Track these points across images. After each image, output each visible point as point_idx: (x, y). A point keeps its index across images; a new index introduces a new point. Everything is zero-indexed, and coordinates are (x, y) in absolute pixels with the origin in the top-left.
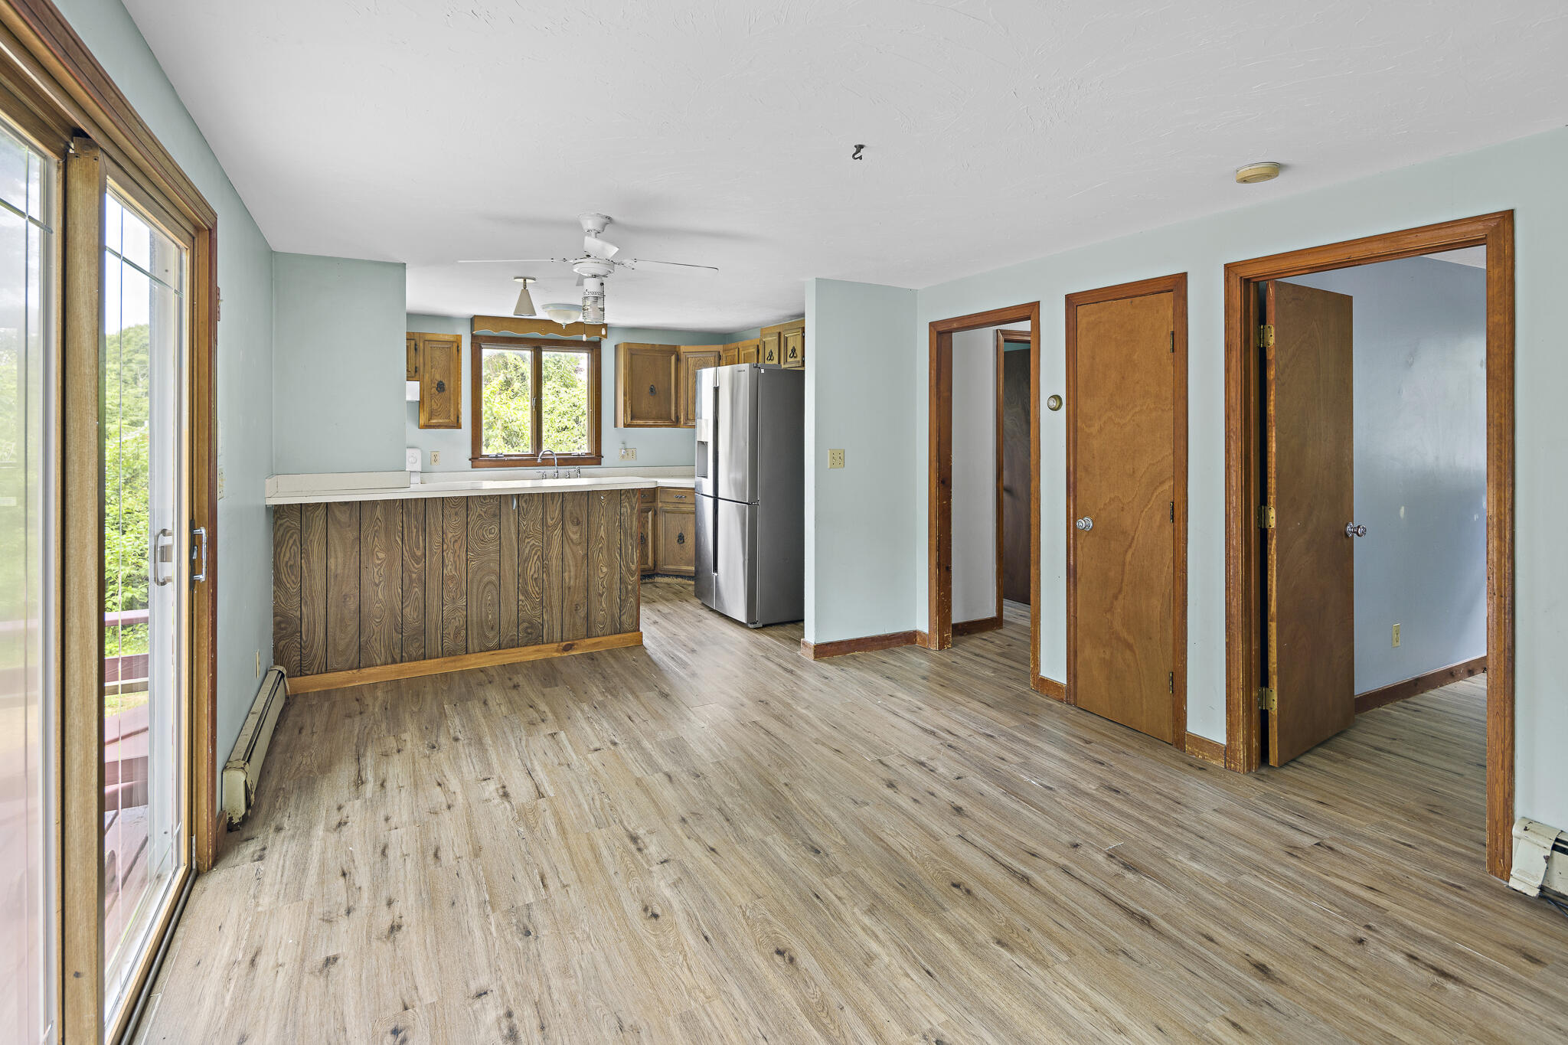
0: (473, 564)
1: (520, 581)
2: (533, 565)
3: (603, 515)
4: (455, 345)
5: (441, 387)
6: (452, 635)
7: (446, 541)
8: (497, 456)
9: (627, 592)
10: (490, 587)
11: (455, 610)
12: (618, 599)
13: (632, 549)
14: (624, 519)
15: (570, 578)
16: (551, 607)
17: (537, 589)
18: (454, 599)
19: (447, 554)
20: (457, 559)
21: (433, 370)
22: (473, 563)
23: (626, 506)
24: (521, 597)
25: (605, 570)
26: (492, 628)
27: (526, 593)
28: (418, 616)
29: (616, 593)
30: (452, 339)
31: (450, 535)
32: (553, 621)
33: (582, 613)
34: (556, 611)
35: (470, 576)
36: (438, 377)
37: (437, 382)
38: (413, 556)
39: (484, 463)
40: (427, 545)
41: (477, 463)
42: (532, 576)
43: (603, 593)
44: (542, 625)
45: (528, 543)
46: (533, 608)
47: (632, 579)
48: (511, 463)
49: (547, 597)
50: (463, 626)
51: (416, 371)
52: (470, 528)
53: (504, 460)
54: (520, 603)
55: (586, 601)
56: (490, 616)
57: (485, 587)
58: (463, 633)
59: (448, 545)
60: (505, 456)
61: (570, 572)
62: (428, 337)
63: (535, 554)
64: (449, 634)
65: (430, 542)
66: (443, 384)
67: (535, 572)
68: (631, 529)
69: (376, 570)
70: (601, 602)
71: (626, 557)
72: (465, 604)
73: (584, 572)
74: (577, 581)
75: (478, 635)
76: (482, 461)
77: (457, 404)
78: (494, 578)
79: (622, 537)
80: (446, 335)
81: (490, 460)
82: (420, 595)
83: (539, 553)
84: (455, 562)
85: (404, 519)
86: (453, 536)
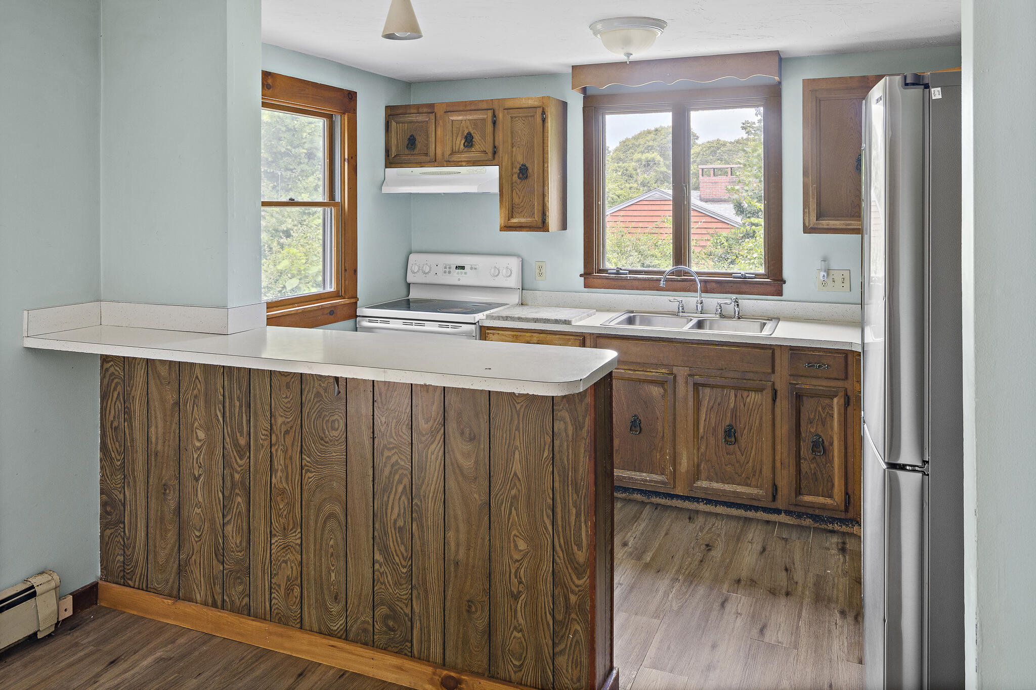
0: (311, 477)
1: (377, 526)
2: (396, 502)
3: (518, 429)
4: (539, 111)
5: (524, 172)
6: (283, 588)
7: (275, 428)
8: (618, 273)
9: (567, 607)
10: (331, 524)
11: (286, 548)
12: (549, 618)
13: (578, 515)
14: (561, 446)
15: (458, 545)
16: (426, 591)
17: (403, 549)
18: (285, 529)
19: (277, 451)
20: (288, 461)
21: (514, 149)
22: (310, 475)
23: (563, 419)
24: (378, 557)
25: (522, 545)
26: (336, 598)
27: (385, 550)
28: (241, 542)
29: (546, 602)
30: (536, 104)
31: (280, 420)
32: (428, 618)
33: (480, 621)
34: (434, 599)
35: (305, 495)
36: (520, 159)
37: (518, 166)
38: (236, 444)
39: (599, 281)
40: (252, 430)
41: (591, 281)
42: (395, 521)
43: (519, 592)
44: (411, 620)
45: (389, 458)
46: (397, 584)
47: (580, 582)
48: (637, 283)
49: (418, 568)
50: (297, 579)
51: (495, 153)
52: (305, 414)
53: (626, 279)
54: (377, 566)
55: (486, 599)
56: (333, 575)
57: (325, 522)
58: (297, 591)
59: (277, 436)
60: (631, 272)
61: (457, 531)
62: (509, 104)
63: (400, 482)
64: (279, 586)
65: (255, 427)
66: (527, 169)
67: (399, 515)
68: (576, 470)
69: (196, 456)
70: (516, 610)
71: (564, 528)
72: (299, 541)
73: (483, 539)
74: (472, 553)
75: (316, 602)
76: (601, 278)
77: (544, 196)
78: (338, 509)
79: (557, 485)
80: (529, 99)
81: (607, 278)
82: (243, 507)
83: (406, 481)
84: (286, 467)
85: (226, 383)
86: (284, 423)
